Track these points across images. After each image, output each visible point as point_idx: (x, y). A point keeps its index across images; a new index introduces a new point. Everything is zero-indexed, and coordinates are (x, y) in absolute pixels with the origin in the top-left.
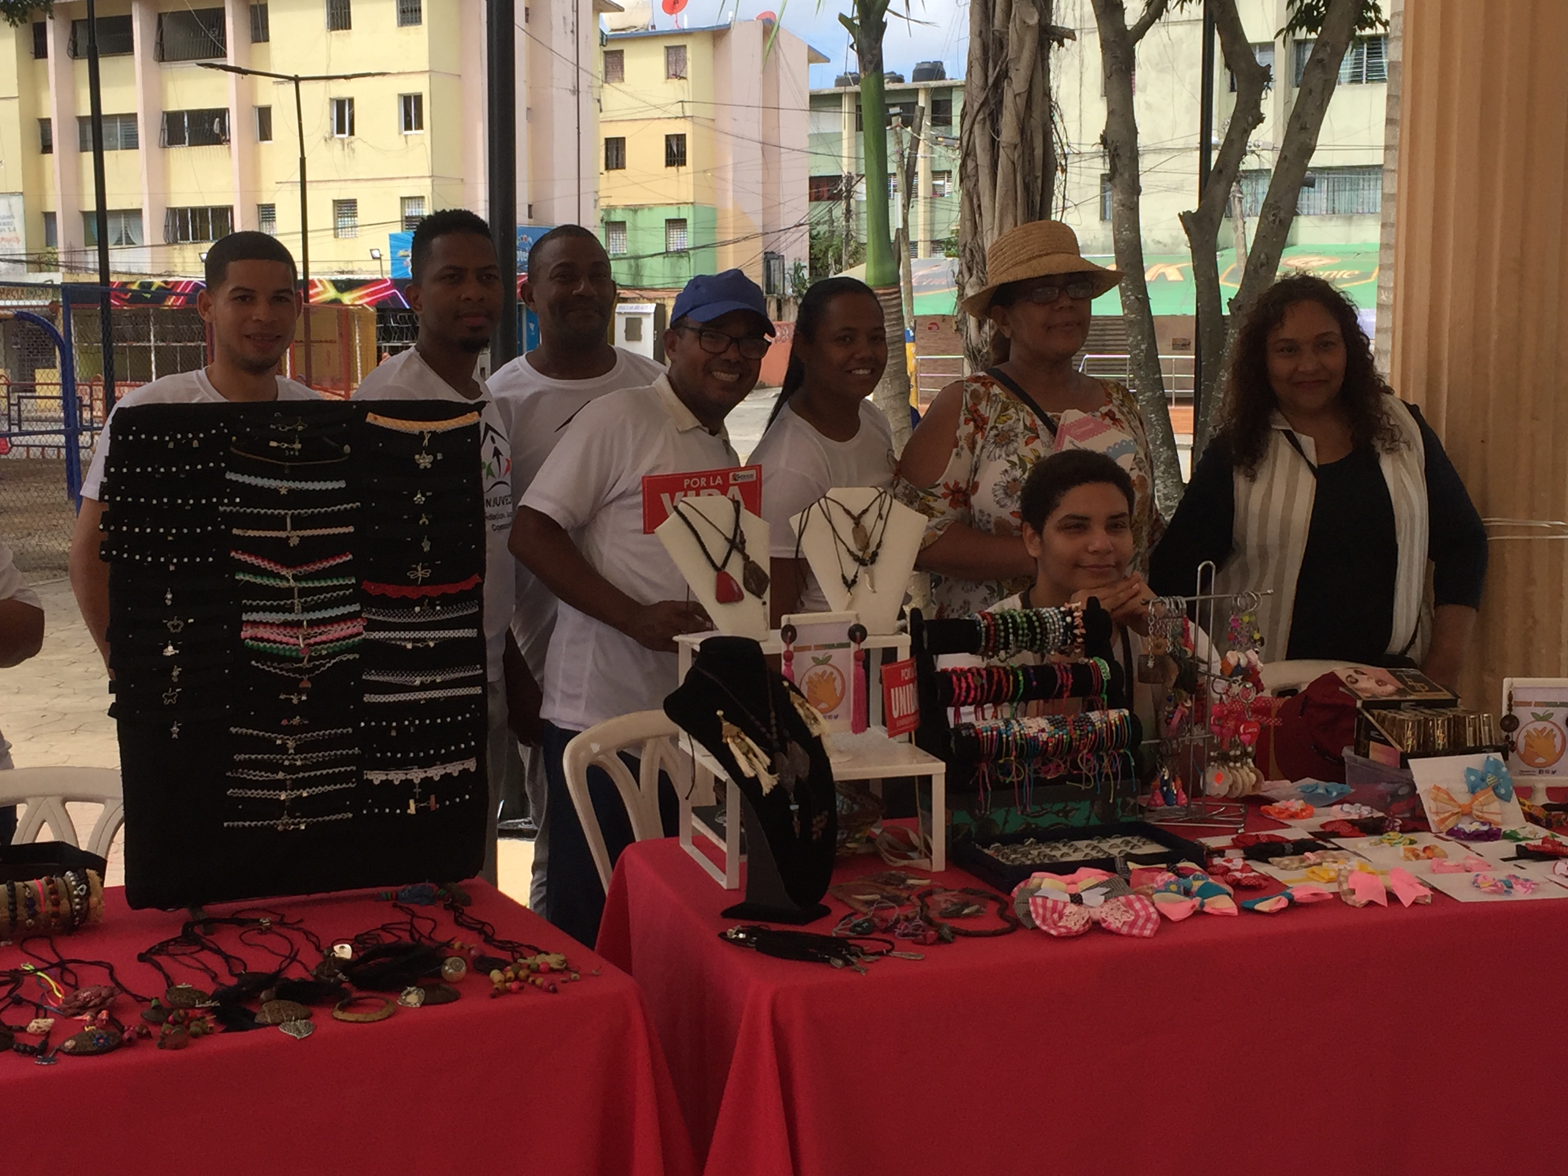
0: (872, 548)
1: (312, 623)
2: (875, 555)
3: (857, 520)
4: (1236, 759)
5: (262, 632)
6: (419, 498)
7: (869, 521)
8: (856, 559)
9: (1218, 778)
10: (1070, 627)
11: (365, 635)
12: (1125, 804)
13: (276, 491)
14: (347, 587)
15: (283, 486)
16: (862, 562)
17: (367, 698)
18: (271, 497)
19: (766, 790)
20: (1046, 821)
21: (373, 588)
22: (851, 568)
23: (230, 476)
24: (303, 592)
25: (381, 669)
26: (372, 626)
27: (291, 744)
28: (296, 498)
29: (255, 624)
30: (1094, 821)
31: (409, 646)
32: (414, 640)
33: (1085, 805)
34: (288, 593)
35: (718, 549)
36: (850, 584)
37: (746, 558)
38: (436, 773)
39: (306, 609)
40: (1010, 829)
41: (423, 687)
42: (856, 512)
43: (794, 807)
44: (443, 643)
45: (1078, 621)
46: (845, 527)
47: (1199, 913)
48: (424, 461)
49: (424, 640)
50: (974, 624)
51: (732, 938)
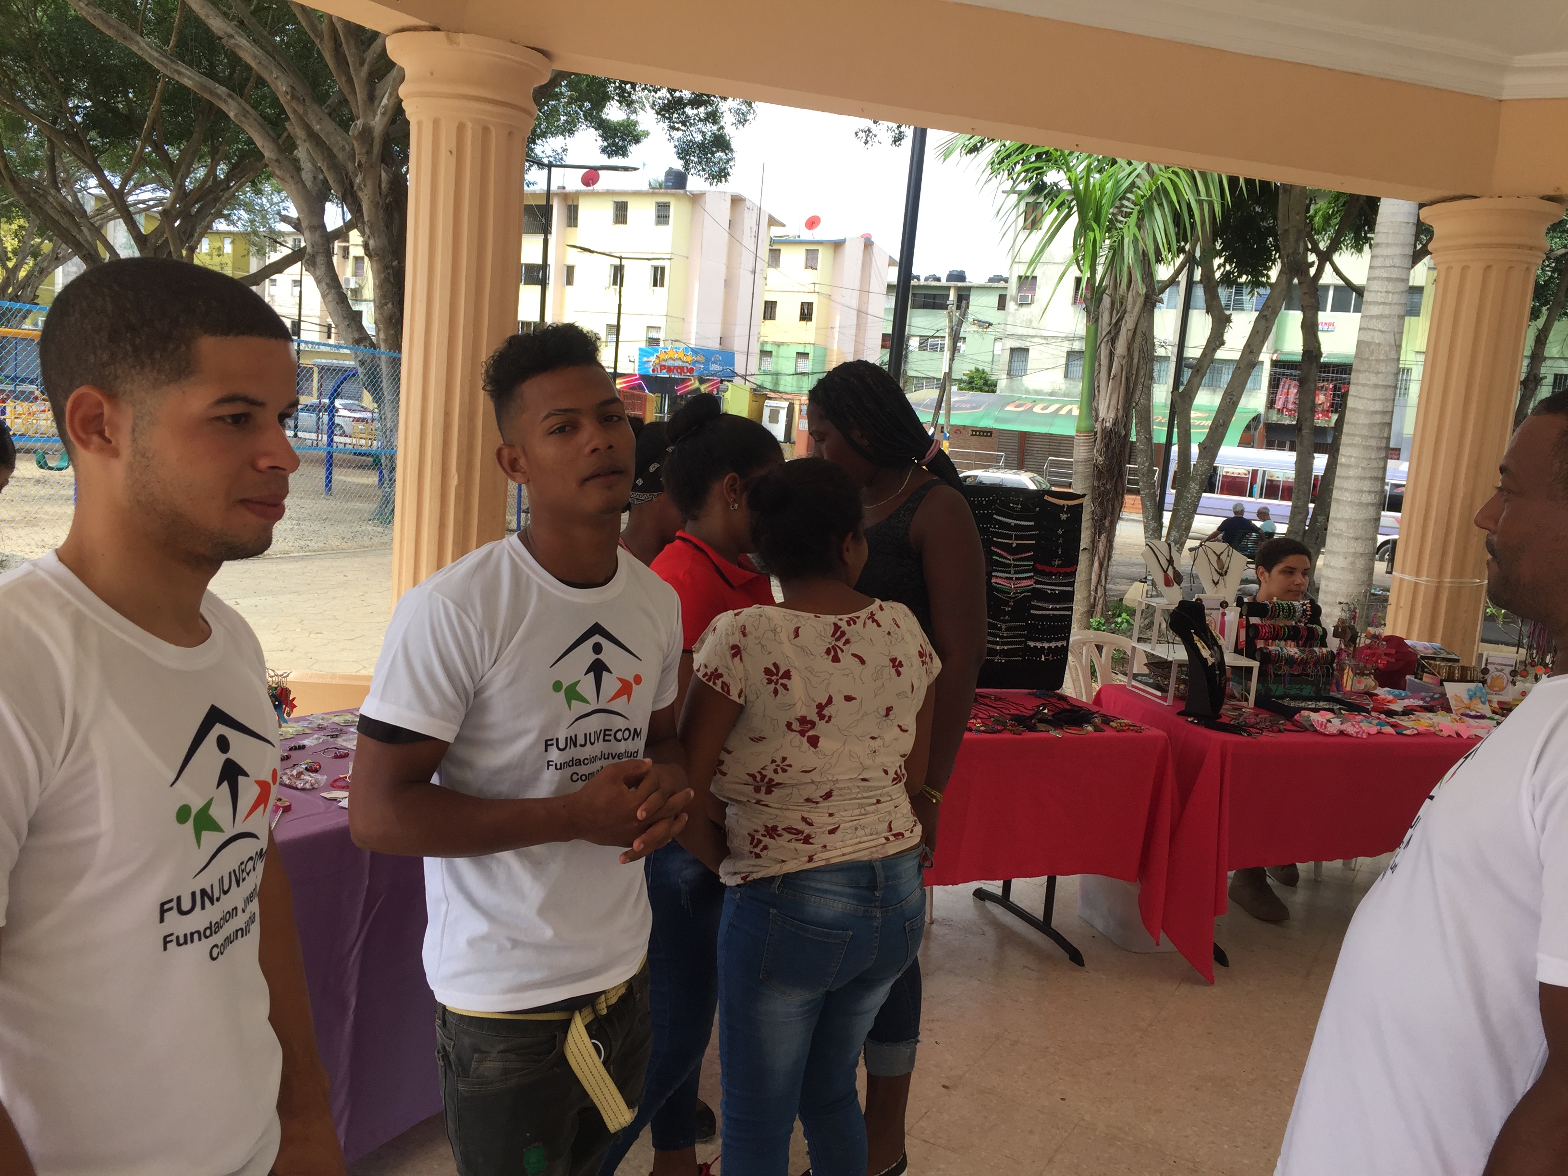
0: (1225, 569)
1: (1017, 579)
2: (1226, 572)
3: (1219, 556)
4: (1367, 675)
5: (999, 581)
6: (1060, 532)
7: (1223, 557)
8: (1218, 573)
9: (1359, 682)
10: (1305, 611)
11: (1034, 586)
12: (1325, 688)
13: (1010, 524)
14: (1030, 565)
15: (1013, 522)
16: (1221, 575)
17: (1032, 611)
18: (1007, 526)
19: (1210, 664)
20: (1293, 692)
21: (1039, 567)
22: (1216, 577)
23: (995, 516)
24: (1015, 566)
25: (1039, 600)
26: (1037, 582)
27: (1003, 627)
28: (1017, 528)
29: (997, 577)
30: (1312, 694)
31: (1049, 592)
32: (1051, 590)
33: (1309, 687)
34: (1009, 566)
35: (1165, 564)
36: (1216, 584)
37: (1174, 568)
38: (1053, 645)
39: (1016, 573)
40: (1278, 693)
41: (1052, 609)
42: (1218, 553)
43: (1217, 672)
44: (1061, 592)
45: (1309, 609)
46: (1214, 559)
47: (1379, 733)
48: (1064, 517)
49: (1054, 590)
50: (1266, 605)
51: (1192, 722)
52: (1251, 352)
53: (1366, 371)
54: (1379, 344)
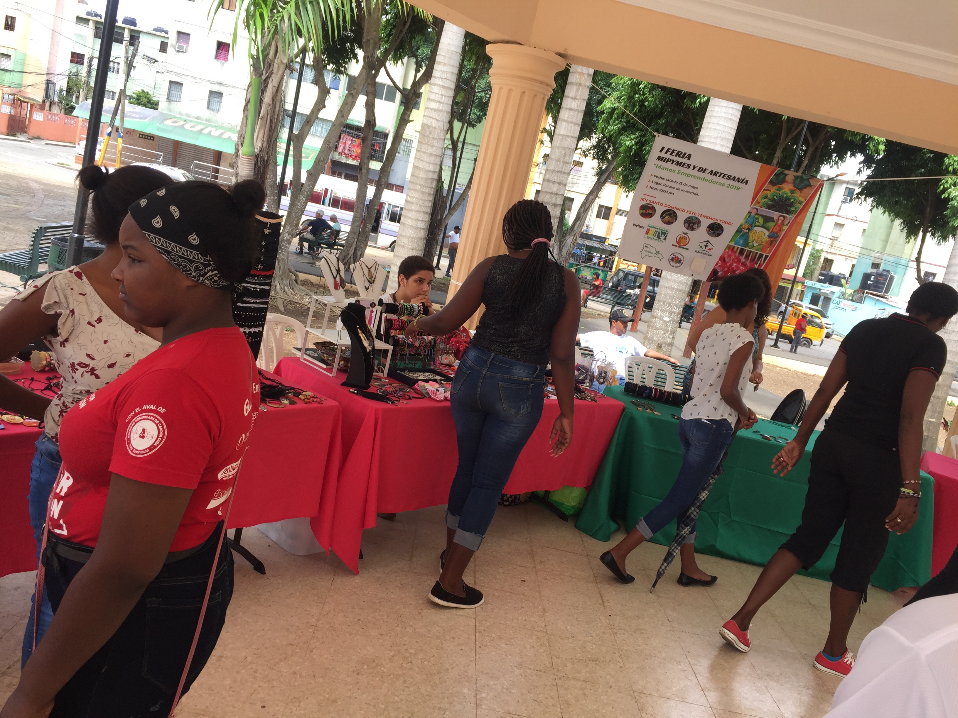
0: (373, 279)
2: (374, 281)
3: (369, 269)
4: (450, 354)
7: (372, 270)
8: (369, 281)
9: (446, 358)
10: (419, 310)
12: (429, 363)
16: (370, 283)
17: (239, 304)
19: (368, 351)
20: (410, 366)
22: (367, 284)
25: (244, 295)
30: (421, 367)
31: (252, 289)
32: (254, 288)
33: (419, 363)
35: (335, 273)
36: (367, 289)
37: (340, 276)
38: (252, 330)
40: (401, 367)
41: (254, 303)
42: (369, 267)
43: (372, 356)
44: (261, 290)
45: (422, 309)
46: (366, 271)
48: (267, 231)
49: (256, 288)
50: (397, 306)
51: (353, 392)
52: (342, 116)
53: (425, 144)
54: (435, 128)
